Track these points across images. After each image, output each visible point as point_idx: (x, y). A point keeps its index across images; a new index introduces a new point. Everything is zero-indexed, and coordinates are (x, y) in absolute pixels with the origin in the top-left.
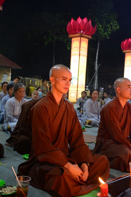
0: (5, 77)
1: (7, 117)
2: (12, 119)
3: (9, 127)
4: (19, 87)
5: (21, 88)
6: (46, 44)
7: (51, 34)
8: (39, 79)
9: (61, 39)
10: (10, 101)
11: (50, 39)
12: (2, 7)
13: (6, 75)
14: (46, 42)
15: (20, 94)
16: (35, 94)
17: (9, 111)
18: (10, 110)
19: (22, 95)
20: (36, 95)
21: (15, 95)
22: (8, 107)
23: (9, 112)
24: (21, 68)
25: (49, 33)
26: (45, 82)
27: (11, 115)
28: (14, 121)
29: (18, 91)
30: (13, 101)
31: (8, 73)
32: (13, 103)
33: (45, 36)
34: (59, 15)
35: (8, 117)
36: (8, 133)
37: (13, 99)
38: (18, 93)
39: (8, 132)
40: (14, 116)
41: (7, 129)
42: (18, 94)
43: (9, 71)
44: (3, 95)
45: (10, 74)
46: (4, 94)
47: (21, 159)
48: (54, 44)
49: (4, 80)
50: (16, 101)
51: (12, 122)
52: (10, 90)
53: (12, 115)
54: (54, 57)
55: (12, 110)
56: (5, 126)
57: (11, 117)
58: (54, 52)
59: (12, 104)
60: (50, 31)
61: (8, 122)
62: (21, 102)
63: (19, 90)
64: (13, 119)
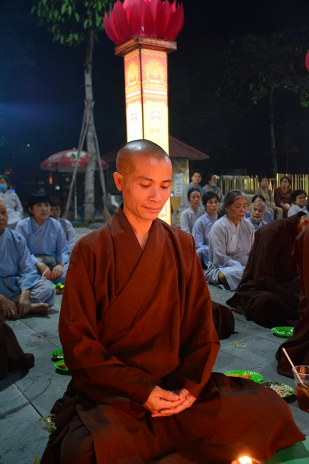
0: (178, 179)
1: (215, 256)
2: (225, 259)
3: (220, 275)
4: (235, 196)
5: (238, 198)
6: (255, 103)
7: (264, 80)
8: (250, 177)
9: (286, 87)
10: (219, 224)
11: (263, 90)
12: (175, 43)
13: (181, 175)
14: (254, 98)
15: (238, 210)
16: (256, 209)
17: (218, 244)
18: (220, 243)
19: (241, 212)
20: (257, 212)
21: (227, 213)
22: (217, 238)
23: (219, 248)
24: (207, 157)
25: (259, 76)
26: (264, 181)
27: (222, 253)
28: (230, 264)
29: (233, 205)
30: (224, 225)
31: (183, 169)
32: (225, 228)
33: (251, 86)
34: (280, 35)
35: (218, 256)
36: (220, 288)
37: (223, 222)
38: (234, 209)
39: (221, 286)
40: (228, 254)
41: (217, 280)
42: (233, 211)
43: (184, 166)
44: (191, 214)
45: (188, 171)
46: (193, 212)
47: (268, 335)
48: (271, 100)
49: (177, 184)
50: (230, 226)
51: (226, 266)
52: (208, 204)
53: (224, 252)
54: (272, 126)
55: (224, 241)
56: (212, 275)
57: (223, 257)
58: (272, 116)
59: (224, 230)
60: (261, 73)
61: (217, 267)
62: (239, 225)
63: (236, 202)
64: (228, 260)
